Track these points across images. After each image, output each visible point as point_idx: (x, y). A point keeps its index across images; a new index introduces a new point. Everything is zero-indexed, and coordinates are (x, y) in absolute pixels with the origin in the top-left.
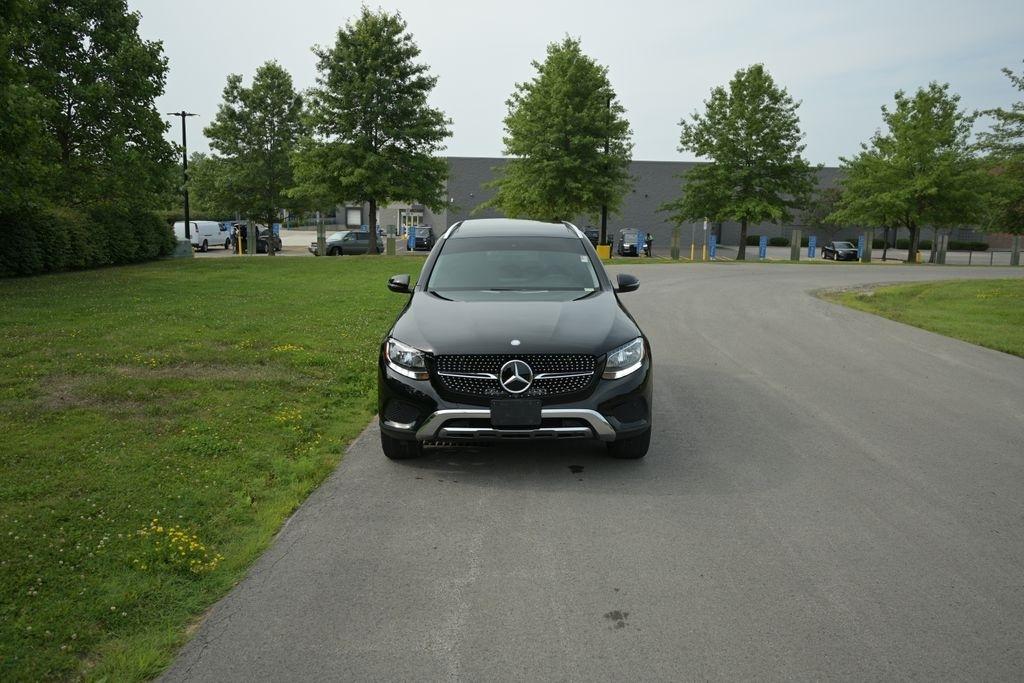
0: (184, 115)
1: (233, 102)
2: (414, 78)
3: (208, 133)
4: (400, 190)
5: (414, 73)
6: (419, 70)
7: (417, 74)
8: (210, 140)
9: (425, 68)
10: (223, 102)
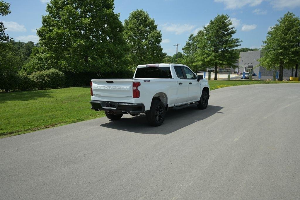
0: (177, 45)
1: (190, 40)
2: (230, 31)
3: (183, 49)
4: (221, 62)
5: (230, 29)
6: (232, 28)
7: (231, 30)
8: (183, 51)
9: (234, 28)
10: (188, 41)
